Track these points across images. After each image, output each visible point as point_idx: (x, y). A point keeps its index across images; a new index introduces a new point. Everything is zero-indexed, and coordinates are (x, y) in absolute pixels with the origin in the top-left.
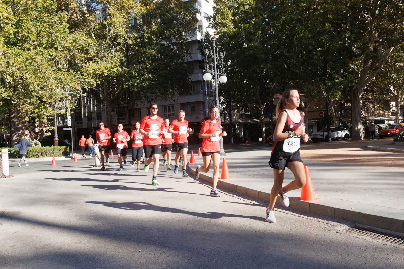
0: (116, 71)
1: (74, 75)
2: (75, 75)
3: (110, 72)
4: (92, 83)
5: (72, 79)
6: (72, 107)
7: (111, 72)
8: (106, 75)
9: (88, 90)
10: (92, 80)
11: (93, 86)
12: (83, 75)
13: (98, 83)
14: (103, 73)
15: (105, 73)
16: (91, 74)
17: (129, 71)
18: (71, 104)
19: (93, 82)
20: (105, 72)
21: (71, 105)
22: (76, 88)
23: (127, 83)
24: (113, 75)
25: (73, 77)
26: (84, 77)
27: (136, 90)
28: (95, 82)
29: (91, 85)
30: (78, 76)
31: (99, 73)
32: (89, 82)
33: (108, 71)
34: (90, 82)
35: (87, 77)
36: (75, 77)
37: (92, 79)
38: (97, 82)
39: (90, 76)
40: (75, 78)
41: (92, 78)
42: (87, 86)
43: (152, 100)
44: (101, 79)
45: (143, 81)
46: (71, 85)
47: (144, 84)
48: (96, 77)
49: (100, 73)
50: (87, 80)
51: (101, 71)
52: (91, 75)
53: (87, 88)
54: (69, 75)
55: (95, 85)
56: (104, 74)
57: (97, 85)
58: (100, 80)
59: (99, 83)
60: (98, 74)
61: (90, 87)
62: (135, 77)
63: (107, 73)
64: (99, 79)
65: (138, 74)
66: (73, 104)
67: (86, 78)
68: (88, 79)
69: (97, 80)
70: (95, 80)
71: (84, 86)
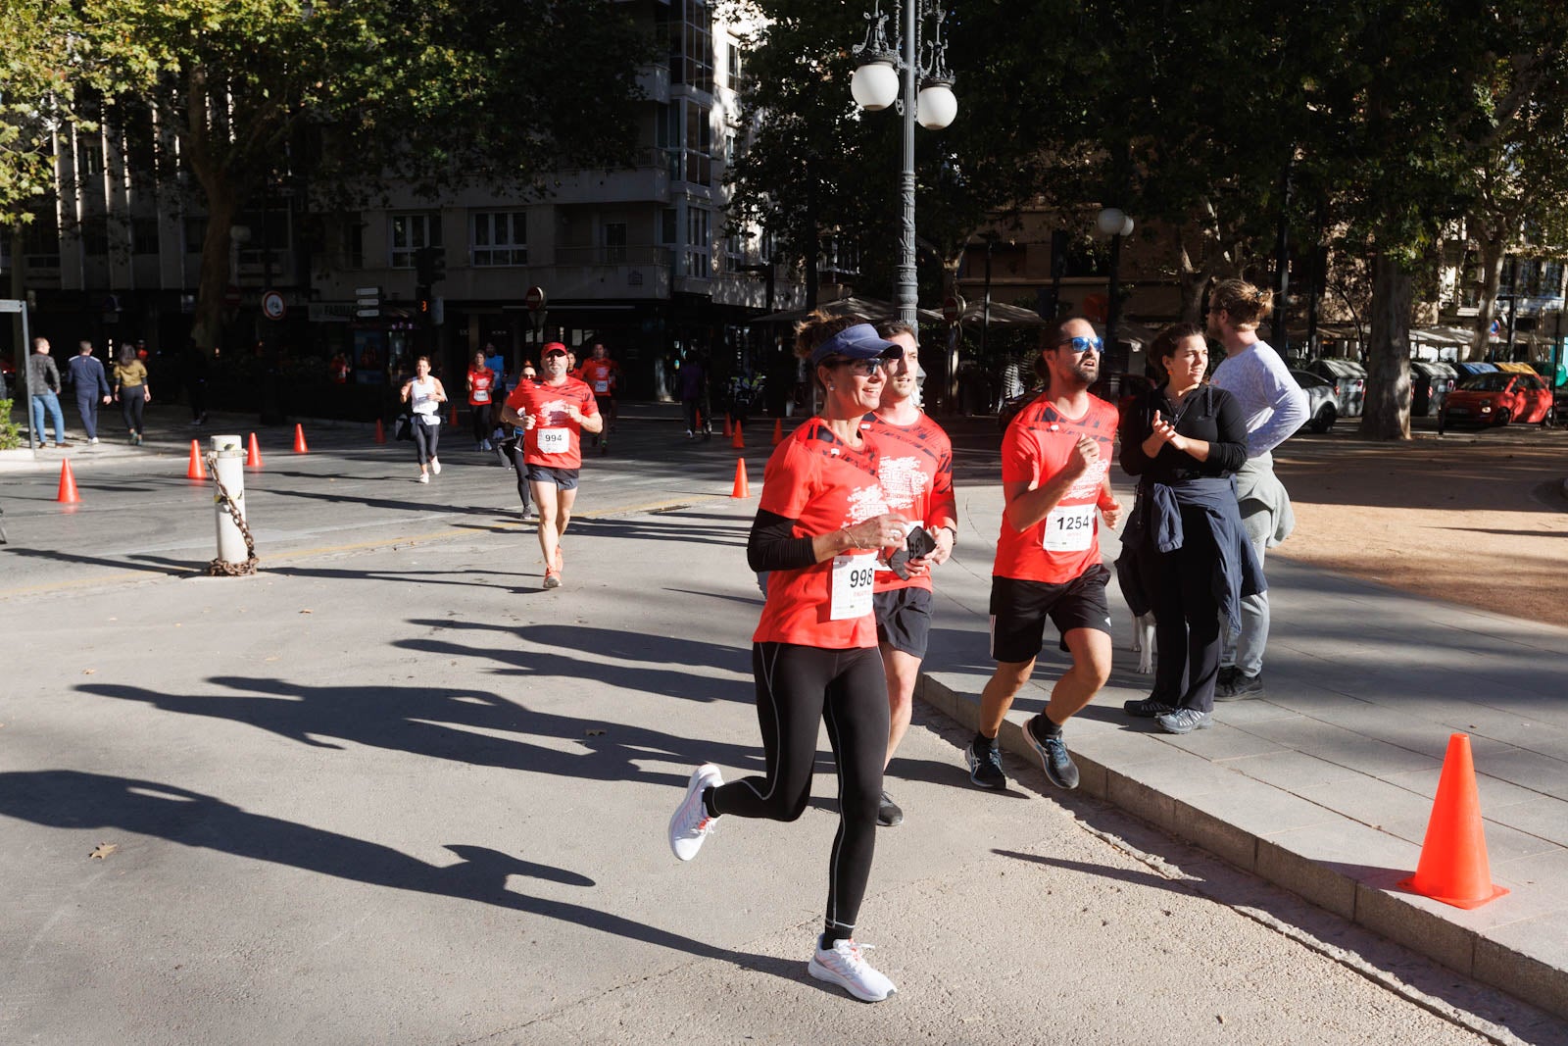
0: (269, 13)
1: (35, 11)
2: (41, 14)
3: (234, 16)
4: (135, 67)
5: (26, 34)
6: (25, 190)
7: (243, 11)
8: (217, 27)
9: (111, 101)
10: (137, 49)
11: (142, 81)
12: (84, 17)
13: (169, 67)
14: (198, 16)
15: (207, 19)
16: (132, 15)
17: (336, 17)
18: (22, 171)
19: (143, 60)
20: (210, 14)
21: (20, 179)
22: (49, 84)
23: (320, 85)
24: (249, 34)
25: (30, 22)
26: (93, 31)
27: (372, 122)
28: (152, 64)
29: (129, 75)
30: (62, 17)
31: (176, 13)
32: (117, 60)
33: (225, 11)
34: (127, 59)
35: (108, 32)
36: (39, 19)
37: (134, 42)
38: (163, 62)
39: (125, 26)
40: (41, 27)
41: (137, 37)
42: (109, 81)
43: (443, 179)
44: (185, 51)
45: (413, 80)
46: (16, 66)
47: (418, 99)
48: (160, 32)
49: (185, 15)
50: (107, 47)
51: (186, 6)
52: (131, 23)
53: (111, 87)
54: (11, 10)
55: (152, 79)
56: (205, 24)
57: (164, 75)
58: (181, 56)
59: (177, 68)
60: (168, 19)
61: (123, 88)
62: (367, 57)
63: (220, 18)
64: (173, 46)
65: (383, 40)
66: (33, 171)
67: (103, 37)
68: (112, 39)
69: (165, 54)
70: (154, 53)
71: (93, 79)
